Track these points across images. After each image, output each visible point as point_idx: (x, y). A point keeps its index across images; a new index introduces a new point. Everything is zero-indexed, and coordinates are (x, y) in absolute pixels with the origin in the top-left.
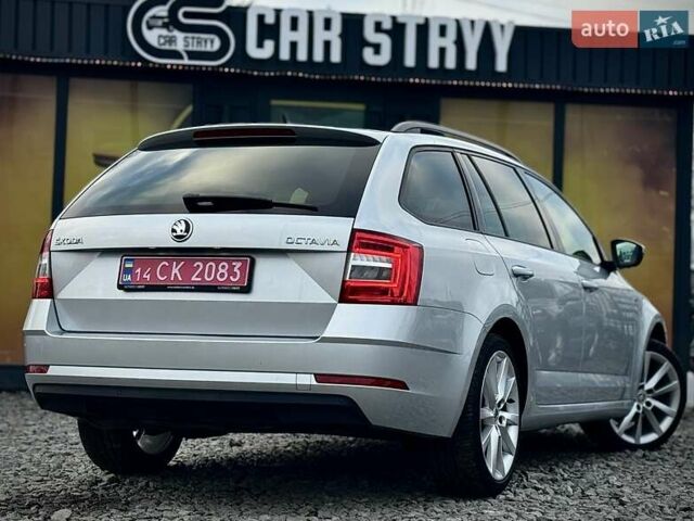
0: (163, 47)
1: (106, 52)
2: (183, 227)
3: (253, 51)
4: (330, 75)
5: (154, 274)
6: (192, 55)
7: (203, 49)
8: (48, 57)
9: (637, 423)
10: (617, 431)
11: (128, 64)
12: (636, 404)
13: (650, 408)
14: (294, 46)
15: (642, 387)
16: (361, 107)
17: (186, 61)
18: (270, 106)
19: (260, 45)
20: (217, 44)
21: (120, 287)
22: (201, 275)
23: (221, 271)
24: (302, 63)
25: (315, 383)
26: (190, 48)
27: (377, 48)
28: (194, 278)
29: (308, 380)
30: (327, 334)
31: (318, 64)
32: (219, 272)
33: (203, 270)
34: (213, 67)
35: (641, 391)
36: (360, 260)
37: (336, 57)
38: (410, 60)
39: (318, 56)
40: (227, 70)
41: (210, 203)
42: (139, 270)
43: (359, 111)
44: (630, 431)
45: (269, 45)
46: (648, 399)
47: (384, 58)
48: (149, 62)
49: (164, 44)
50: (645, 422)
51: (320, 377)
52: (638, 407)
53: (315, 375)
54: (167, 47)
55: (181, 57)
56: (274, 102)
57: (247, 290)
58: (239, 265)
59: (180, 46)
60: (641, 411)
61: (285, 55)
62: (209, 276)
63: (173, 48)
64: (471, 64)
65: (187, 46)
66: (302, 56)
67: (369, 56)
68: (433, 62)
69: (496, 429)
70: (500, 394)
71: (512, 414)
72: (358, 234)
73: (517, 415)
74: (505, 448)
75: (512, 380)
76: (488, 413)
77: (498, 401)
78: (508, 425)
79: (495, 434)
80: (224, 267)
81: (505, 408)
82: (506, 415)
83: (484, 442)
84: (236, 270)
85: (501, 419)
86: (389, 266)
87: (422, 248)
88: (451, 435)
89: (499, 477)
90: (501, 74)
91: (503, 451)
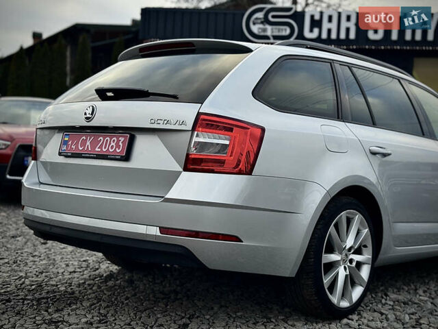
0: (260, 34)
2: (90, 111)
3: (307, 34)
4: (349, 46)
5: (77, 145)
6: (275, 37)
7: (281, 34)
14: (329, 31)
17: (272, 41)
19: (311, 31)
20: (288, 31)
21: (60, 154)
22: (101, 146)
24: (334, 40)
25: (159, 234)
26: (274, 34)
27: (376, 31)
28: (97, 149)
29: (154, 231)
30: (168, 196)
31: (342, 40)
32: (111, 145)
33: (103, 143)
36: (203, 138)
37: (352, 36)
38: (394, 36)
41: (111, 94)
45: (316, 31)
47: (380, 36)
49: (261, 32)
51: (163, 230)
53: (160, 227)
54: (262, 34)
55: (269, 39)
58: (123, 139)
59: (269, 33)
61: (324, 36)
62: (105, 148)
63: (265, 34)
64: (430, 37)
65: (272, 33)
66: (334, 36)
67: (371, 35)
68: (408, 37)
69: (345, 268)
70: (350, 242)
71: (366, 256)
72: (202, 117)
73: (371, 257)
74: (356, 281)
75: (366, 231)
76: (334, 257)
77: (347, 248)
78: (359, 265)
79: (342, 273)
80: (114, 140)
81: (358, 251)
82: (357, 258)
83: (326, 281)
84: (120, 144)
85: (351, 261)
86: (227, 142)
87: (263, 130)
88: (294, 276)
89: (345, 304)
91: (354, 285)
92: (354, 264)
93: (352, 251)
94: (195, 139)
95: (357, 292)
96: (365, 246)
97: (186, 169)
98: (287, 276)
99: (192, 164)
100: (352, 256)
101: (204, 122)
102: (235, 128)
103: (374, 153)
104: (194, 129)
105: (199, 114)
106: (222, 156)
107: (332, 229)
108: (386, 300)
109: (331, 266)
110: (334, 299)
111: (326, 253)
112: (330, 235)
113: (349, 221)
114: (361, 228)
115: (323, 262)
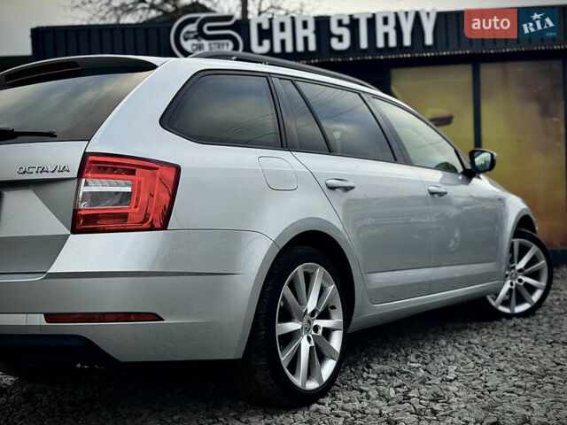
0: (195, 52)
3: (256, 48)
4: (310, 59)
9: (510, 297)
10: (493, 304)
12: (509, 281)
13: (521, 284)
14: (283, 42)
15: (514, 268)
19: (260, 44)
20: (231, 45)
24: (289, 54)
25: (44, 323)
27: (340, 38)
29: (39, 320)
31: (301, 53)
35: (513, 271)
37: (312, 47)
38: (364, 44)
39: (300, 48)
44: (505, 303)
45: (266, 43)
46: (520, 277)
47: (346, 44)
49: (196, 50)
50: (518, 295)
52: (511, 284)
53: (46, 315)
54: (198, 51)
60: (513, 287)
61: (277, 49)
64: (407, 42)
66: (289, 48)
67: (335, 44)
68: (380, 43)
69: (309, 339)
70: (311, 304)
71: (336, 320)
72: (91, 158)
73: (341, 320)
74: (326, 353)
75: (331, 288)
76: (292, 326)
77: (309, 312)
78: (327, 332)
79: (305, 346)
81: (325, 315)
82: (323, 323)
83: (285, 358)
85: (316, 329)
86: (129, 189)
87: (178, 169)
88: (241, 357)
89: (312, 385)
90: (429, 47)
91: (322, 358)
92: (320, 331)
93: (316, 315)
94: (83, 189)
95: (328, 368)
96: (333, 308)
97: (75, 231)
98: (231, 356)
99: (83, 223)
100: (316, 322)
101: (93, 165)
102: (137, 170)
103: (332, 188)
104: (80, 175)
105: (86, 155)
106: (123, 208)
107: (286, 290)
108: (368, 373)
110: (298, 381)
111: (280, 321)
112: (284, 298)
113: (308, 278)
114: (325, 285)
115: (278, 333)
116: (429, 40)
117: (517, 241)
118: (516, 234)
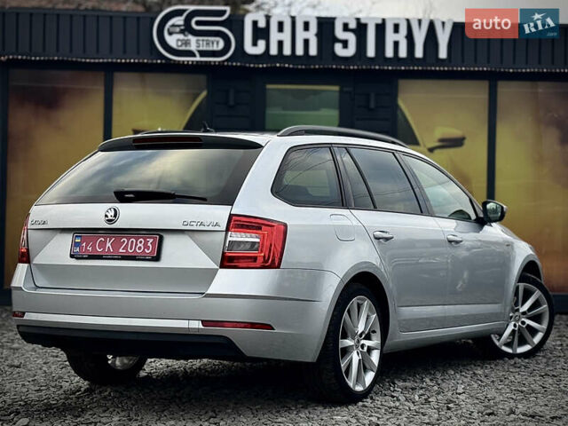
0: (181, 48)
1: (138, 53)
2: (113, 214)
3: (249, 48)
4: (310, 65)
5: (94, 246)
6: (203, 53)
7: (210, 48)
8: (94, 59)
9: (514, 338)
10: (497, 343)
11: (155, 61)
12: (513, 323)
13: (524, 326)
14: (280, 44)
15: (518, 310)
16: (336, 88)
17: (198, 58)
18: (265, 89)
19: (255, 44)
20: (221, 45)
21: (72, 256)
22: (126, 248)
23: (139, 245)
24: (287, 57)
25: (201, 326)
26: (201, 48)
27: (345, 44)
28: (121, 250)
29: (197, 325)
30: (211, 291)
31: (300, 57)
32: (138, 246)
33: (127, 244)
34: (219, 62)
35: (517, 314)
36: (235, 237)
37: (313, 51)
38: (371, 52)
39: (300, 51)
40: (230, 64)
41: (132, 196)
42: (84, 244)
43: (335, 91)
44: (509, 344)
45: (262, 43)
46: (523, 319)
47: (350, 51)
48: (170, 60)
49: (181, 46)
50: (521, 337)
51: (204, 323)
52: (515, 326)
53: (202, 321)
54: (183, 48)
55: (194, 55)
56: (269, 86)
57: (157, 258)
58: (152, 240)
59: (193, 47)
60: (517, 329)
61: (274, 51)
62: (131, 249)
63: (188, 48)
64: (419, 53)
65: (199, 47)
66: (287, 51)
67: (339, 50)
68: (389, 53)
69: (358, 353)
70: (361, 328)
71: (375, 342)
72: (234, 218)
73: (379, 342)
74: (367, 366)
75: (374, 316)
76: (348, 342)
77: (359, 333)
78: (370, 349)
79: (355, 358)
80: (141, 242)
81: (368, 337)
82: (367, 343)
83: (343, 365)
84: (149, 244)
85: (363, 346)
86: (258, 240)
87: (286, 225)
88: (315, 361)
89: (359, 388)
90: (443, 60)
91: (365, 370)
92: (366, 349)
93: (363, 336)
94: (229, 239)
95: (369, 377)
96: (374, 332)
97: (222, 266)
98: (309, 360)
99: (228, 262)
100: (363, 342)
101: (236, 223)
102: (263, 227)
103: (378, 238)
104: (228, 230)
105: (231, 216)
106: (254, 253)
107: (346, 315)
109: (346, 351)
110: (350, 383)
111: (342, 338)
112: (344, 321)
113: (359, 307)
114: (370, 314)
115: (340, 347)
116: (443, 54)
117: (522, 285)
118: (522, 279)
